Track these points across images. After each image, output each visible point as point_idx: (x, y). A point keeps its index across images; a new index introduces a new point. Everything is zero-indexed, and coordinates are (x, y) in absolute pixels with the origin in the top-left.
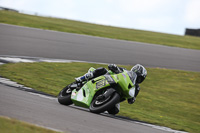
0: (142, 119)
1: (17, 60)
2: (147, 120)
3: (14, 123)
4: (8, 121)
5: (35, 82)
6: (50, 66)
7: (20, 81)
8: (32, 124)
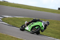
0: (45, 35)
1: (8, 17)
2: (46, 35)
3: (6, 36)
4: (5, 35)
5: (13, 23)
6: (18, 18)
7: (8, 23)
8: (12, 36)
